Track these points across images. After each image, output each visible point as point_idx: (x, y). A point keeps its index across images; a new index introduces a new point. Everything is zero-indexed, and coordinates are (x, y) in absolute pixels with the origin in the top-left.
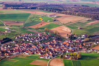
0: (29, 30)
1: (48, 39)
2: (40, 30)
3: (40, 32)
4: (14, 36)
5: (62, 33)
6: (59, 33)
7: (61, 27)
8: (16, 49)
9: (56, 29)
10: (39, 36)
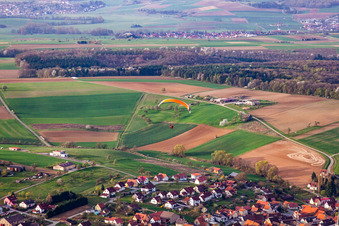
0: (149, 161)
1: (234, 196)
2: (192, 159)
3: (196, 168)
4: (94, 185)
5: (288, 171)
6: (276, 172)
7: (280, 146)
9: (261, 155)
10: (197, 182)
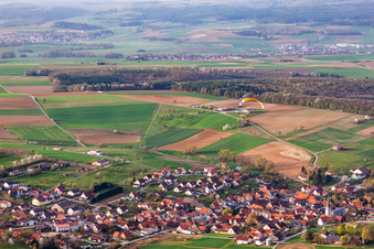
0: (168, 158)
1: (241, 185)
3: (207, 164)
4: (126, 177)
5: (282, 166)
6: (272, 166)
7: (274, 146)
8: (146, 219)
